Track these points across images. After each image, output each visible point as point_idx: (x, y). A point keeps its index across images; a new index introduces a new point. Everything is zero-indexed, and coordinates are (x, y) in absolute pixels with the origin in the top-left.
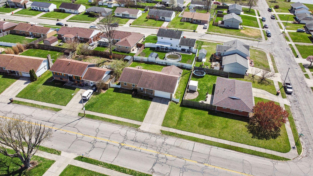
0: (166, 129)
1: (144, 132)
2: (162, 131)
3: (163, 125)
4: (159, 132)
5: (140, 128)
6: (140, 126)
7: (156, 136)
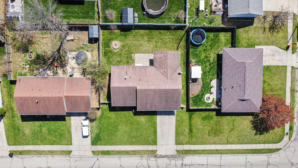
0: (180, 147)
1: (162, 157)
2: (177, 151)
3: (177, 144)
4: (175, 153)
5: (157, 153)
6: (157, 151)
7: (174, 159)
